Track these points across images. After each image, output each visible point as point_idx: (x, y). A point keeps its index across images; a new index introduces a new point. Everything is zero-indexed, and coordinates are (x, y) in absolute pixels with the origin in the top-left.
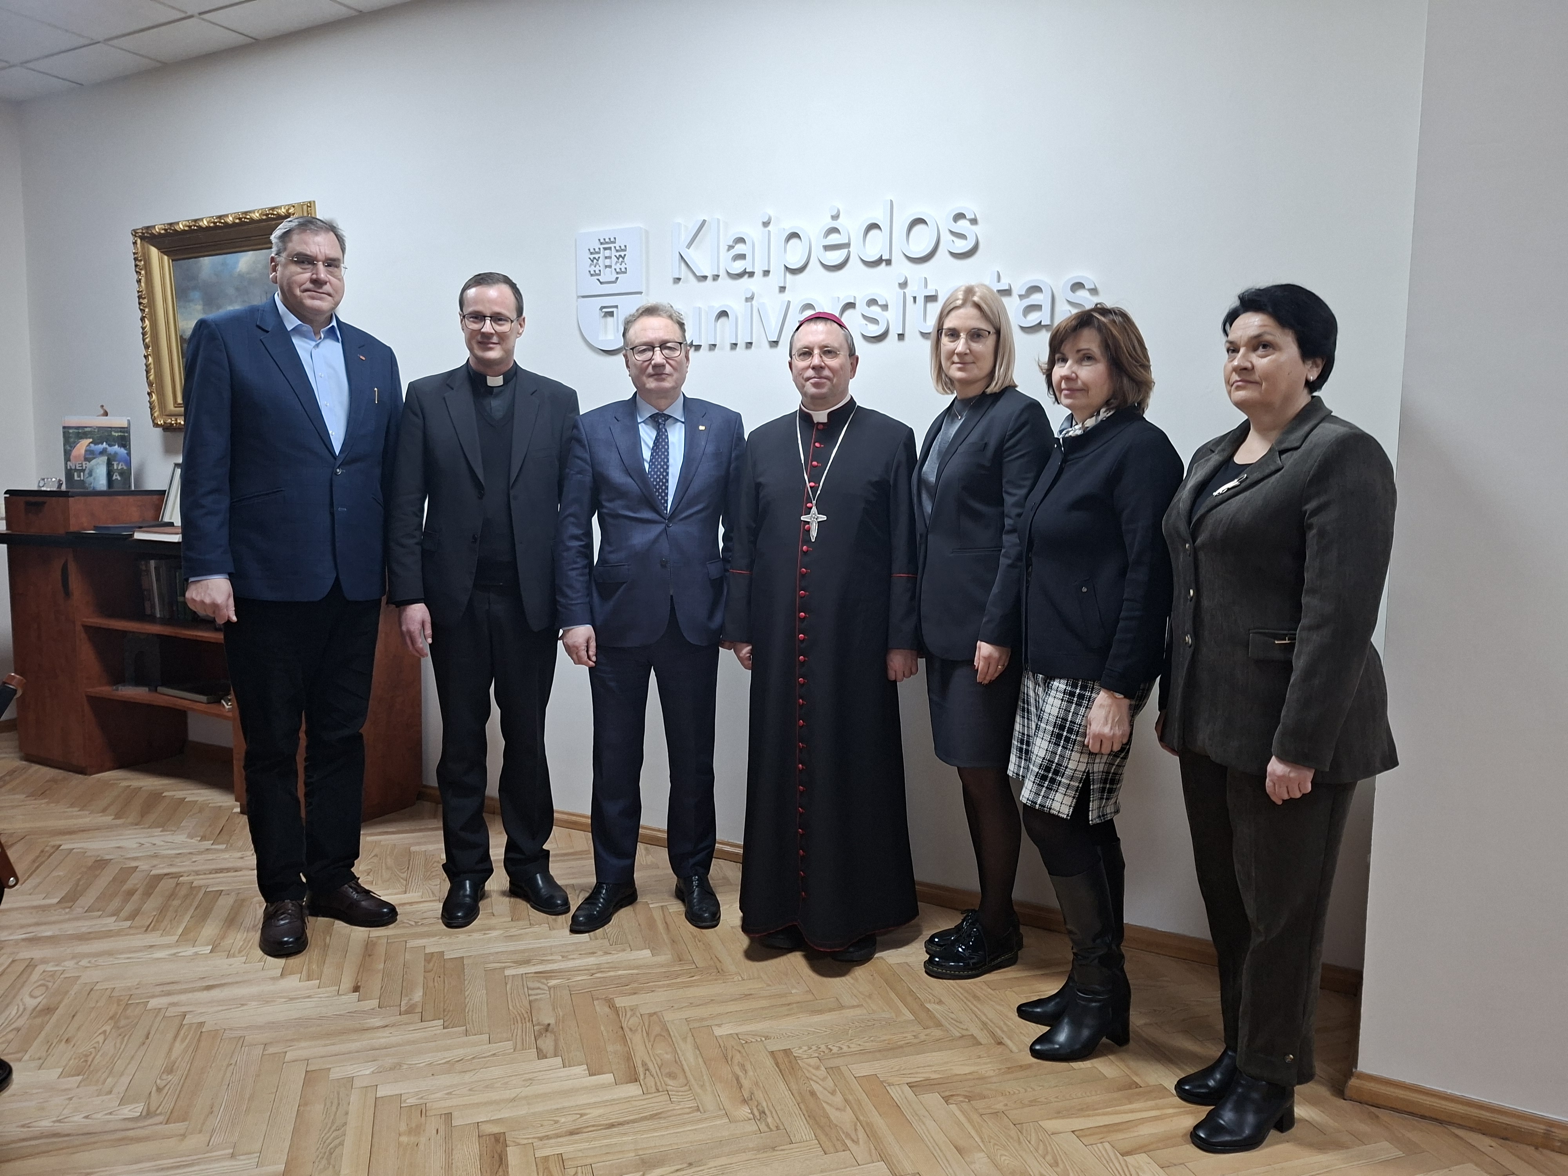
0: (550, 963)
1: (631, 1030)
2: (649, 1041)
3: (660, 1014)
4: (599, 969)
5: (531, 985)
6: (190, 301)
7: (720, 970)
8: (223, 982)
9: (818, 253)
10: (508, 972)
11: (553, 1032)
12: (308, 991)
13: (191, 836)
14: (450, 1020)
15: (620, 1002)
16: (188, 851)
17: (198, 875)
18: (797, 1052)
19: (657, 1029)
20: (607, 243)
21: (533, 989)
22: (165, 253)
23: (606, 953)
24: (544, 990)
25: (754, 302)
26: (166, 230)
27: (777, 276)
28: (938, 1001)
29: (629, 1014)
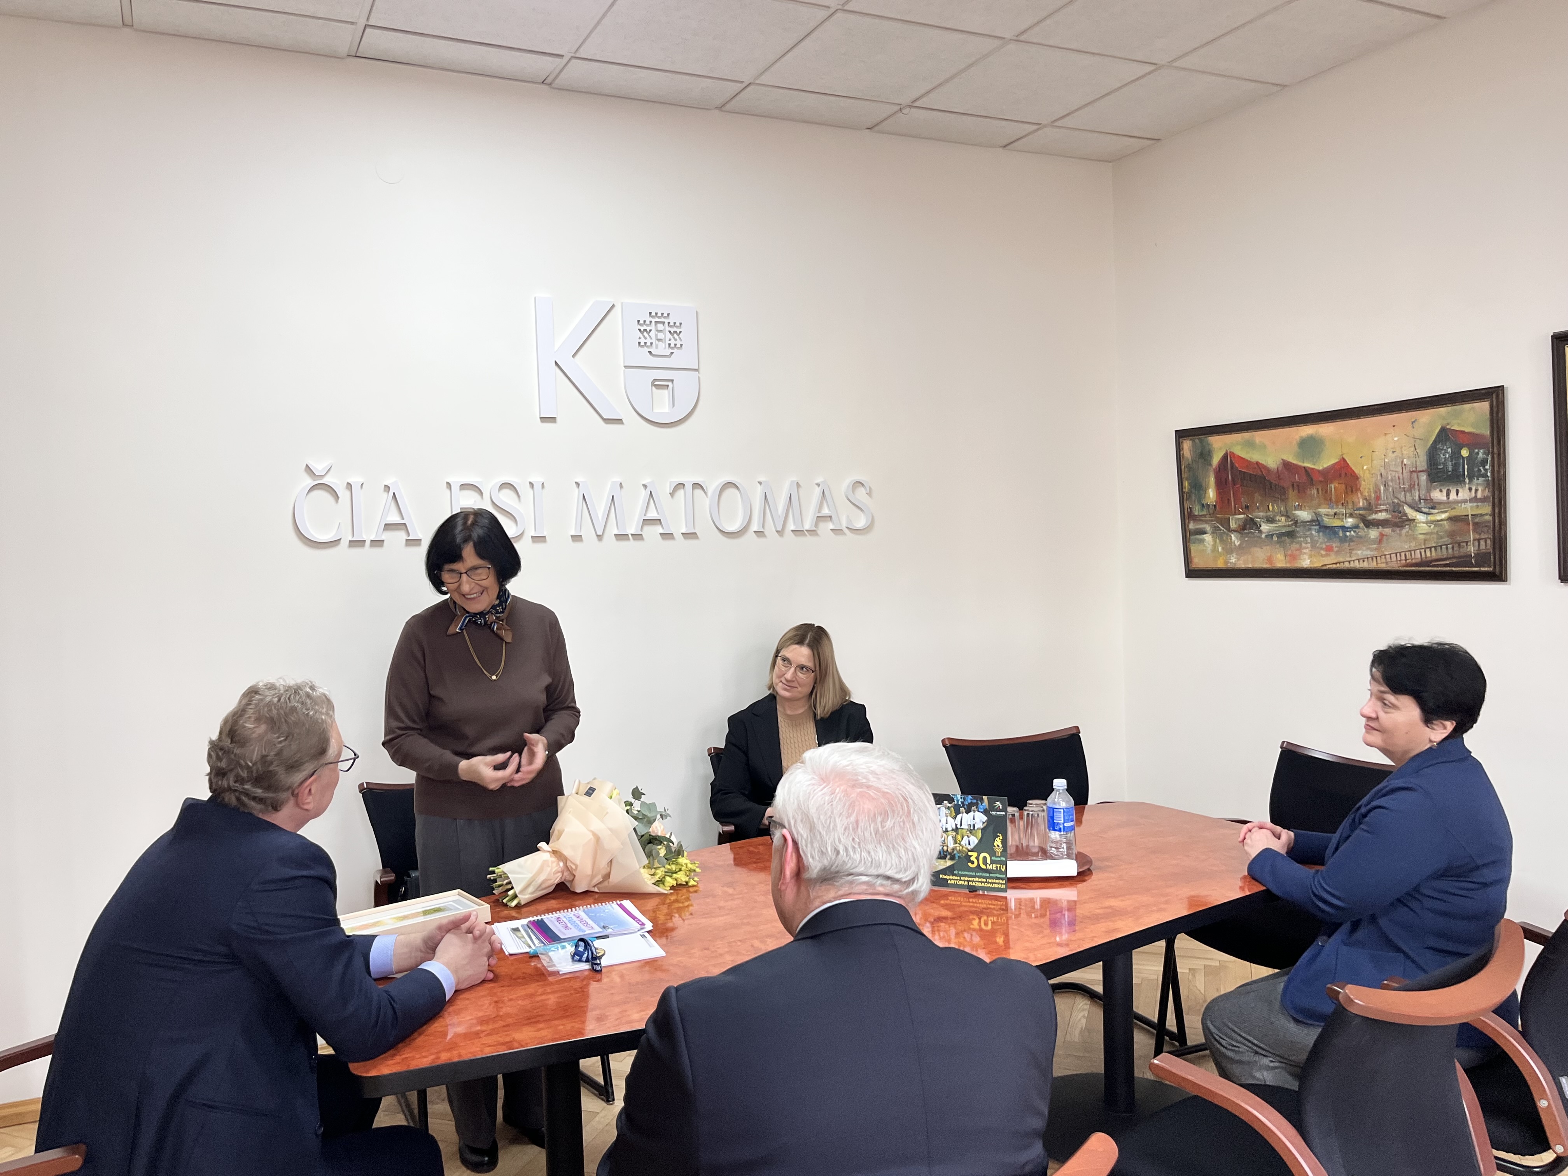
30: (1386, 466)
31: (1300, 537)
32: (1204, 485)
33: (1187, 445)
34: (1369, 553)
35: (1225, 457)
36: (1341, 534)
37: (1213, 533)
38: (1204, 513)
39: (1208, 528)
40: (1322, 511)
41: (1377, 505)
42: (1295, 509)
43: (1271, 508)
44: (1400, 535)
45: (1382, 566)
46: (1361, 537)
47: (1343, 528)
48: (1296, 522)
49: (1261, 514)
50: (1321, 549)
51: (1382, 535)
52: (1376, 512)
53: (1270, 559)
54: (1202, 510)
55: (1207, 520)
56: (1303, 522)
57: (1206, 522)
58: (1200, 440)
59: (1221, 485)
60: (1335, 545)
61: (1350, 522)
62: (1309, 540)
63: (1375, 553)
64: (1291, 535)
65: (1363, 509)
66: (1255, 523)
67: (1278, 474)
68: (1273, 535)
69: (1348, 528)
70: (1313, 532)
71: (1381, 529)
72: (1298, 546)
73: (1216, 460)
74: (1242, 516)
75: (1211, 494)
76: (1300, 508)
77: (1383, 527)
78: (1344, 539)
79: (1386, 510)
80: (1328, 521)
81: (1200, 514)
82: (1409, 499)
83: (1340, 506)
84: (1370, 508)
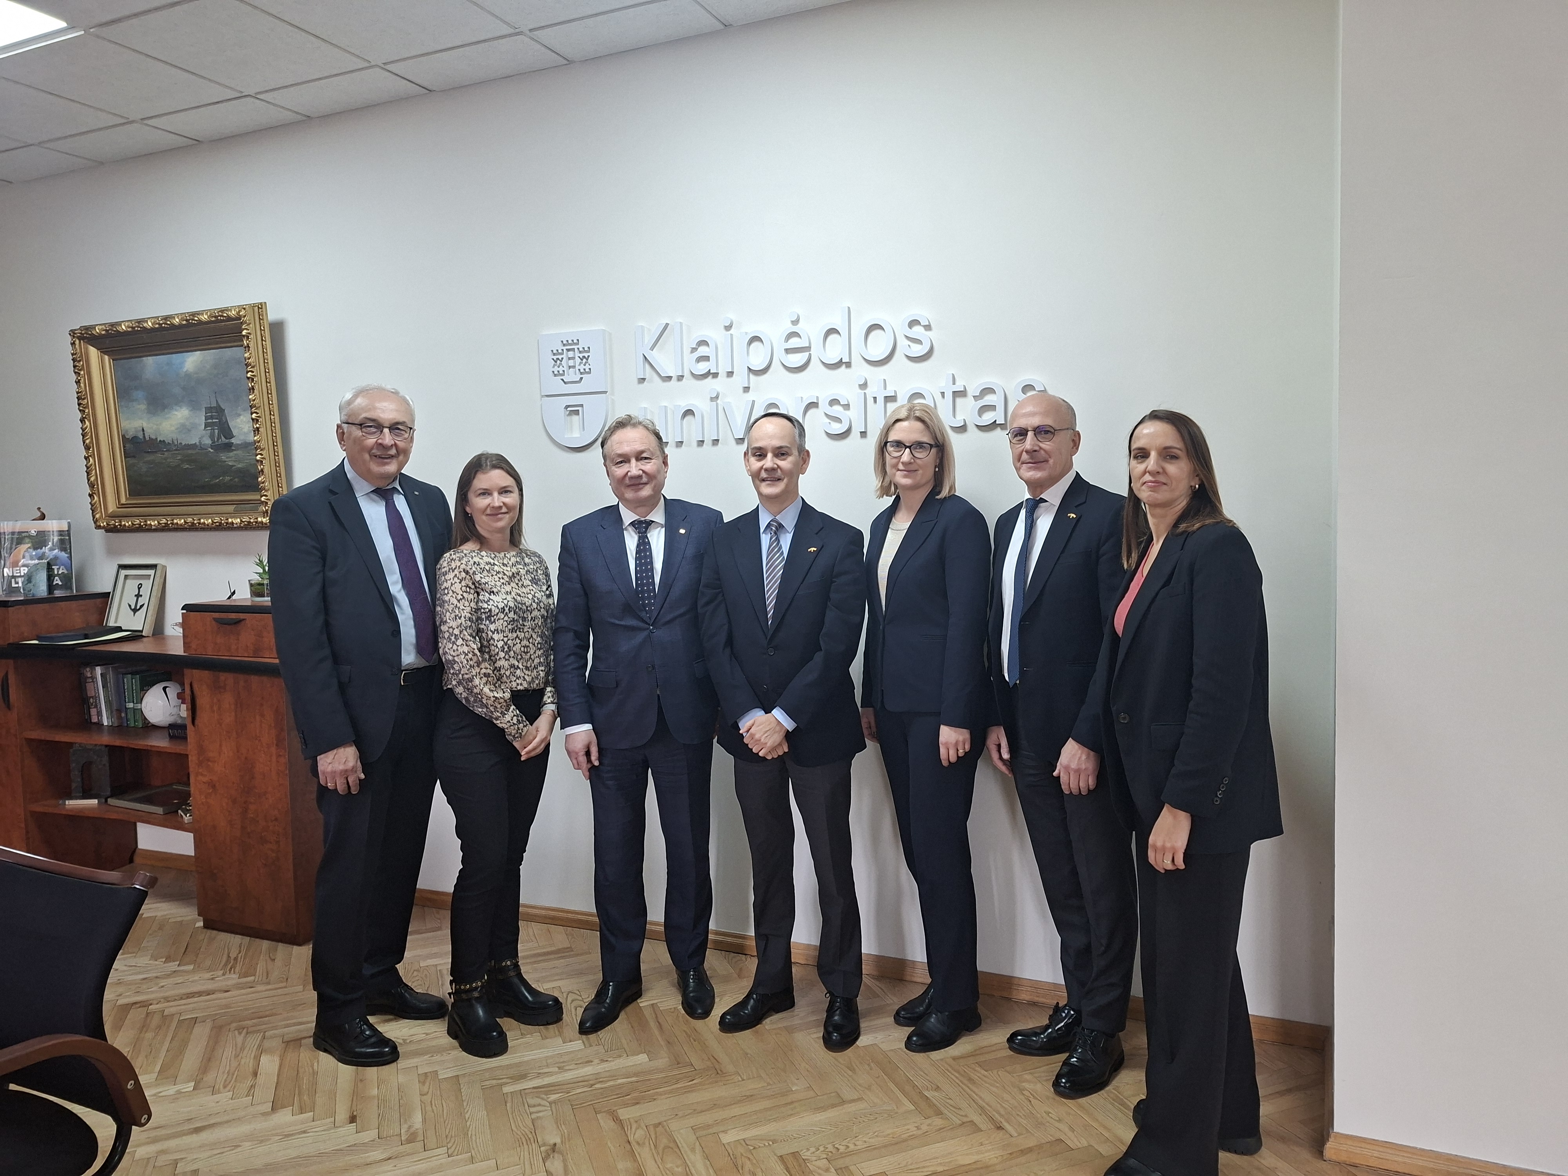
0: (547, 1076)
1: (638, 1143)
2: (658, 1153)
3: (665, 1123)
4: (598, 1078)
5: (531, 1101)
6: (133, 401)
7: (719, 1072)
8: (212, 1122)
9: (779, 354)
10: (507, 1089)
11: (560, 1153)
12: (303, 1126)
13: (154, 958)
14: (454, 1146)
15: (624, 1114)
16: (155, 975)
17: (168, 1001)
18: (806, 1155)
19: (664, 1141)
20: (570, 344)
21: (534, 1106)
22: (105, 353)
23: (603, 1061)
24: (545, 1106)
25: (718, 401)
26: (106, 330)
27: (741, 378)
28: (936, 1087)
29: (634, 1126)
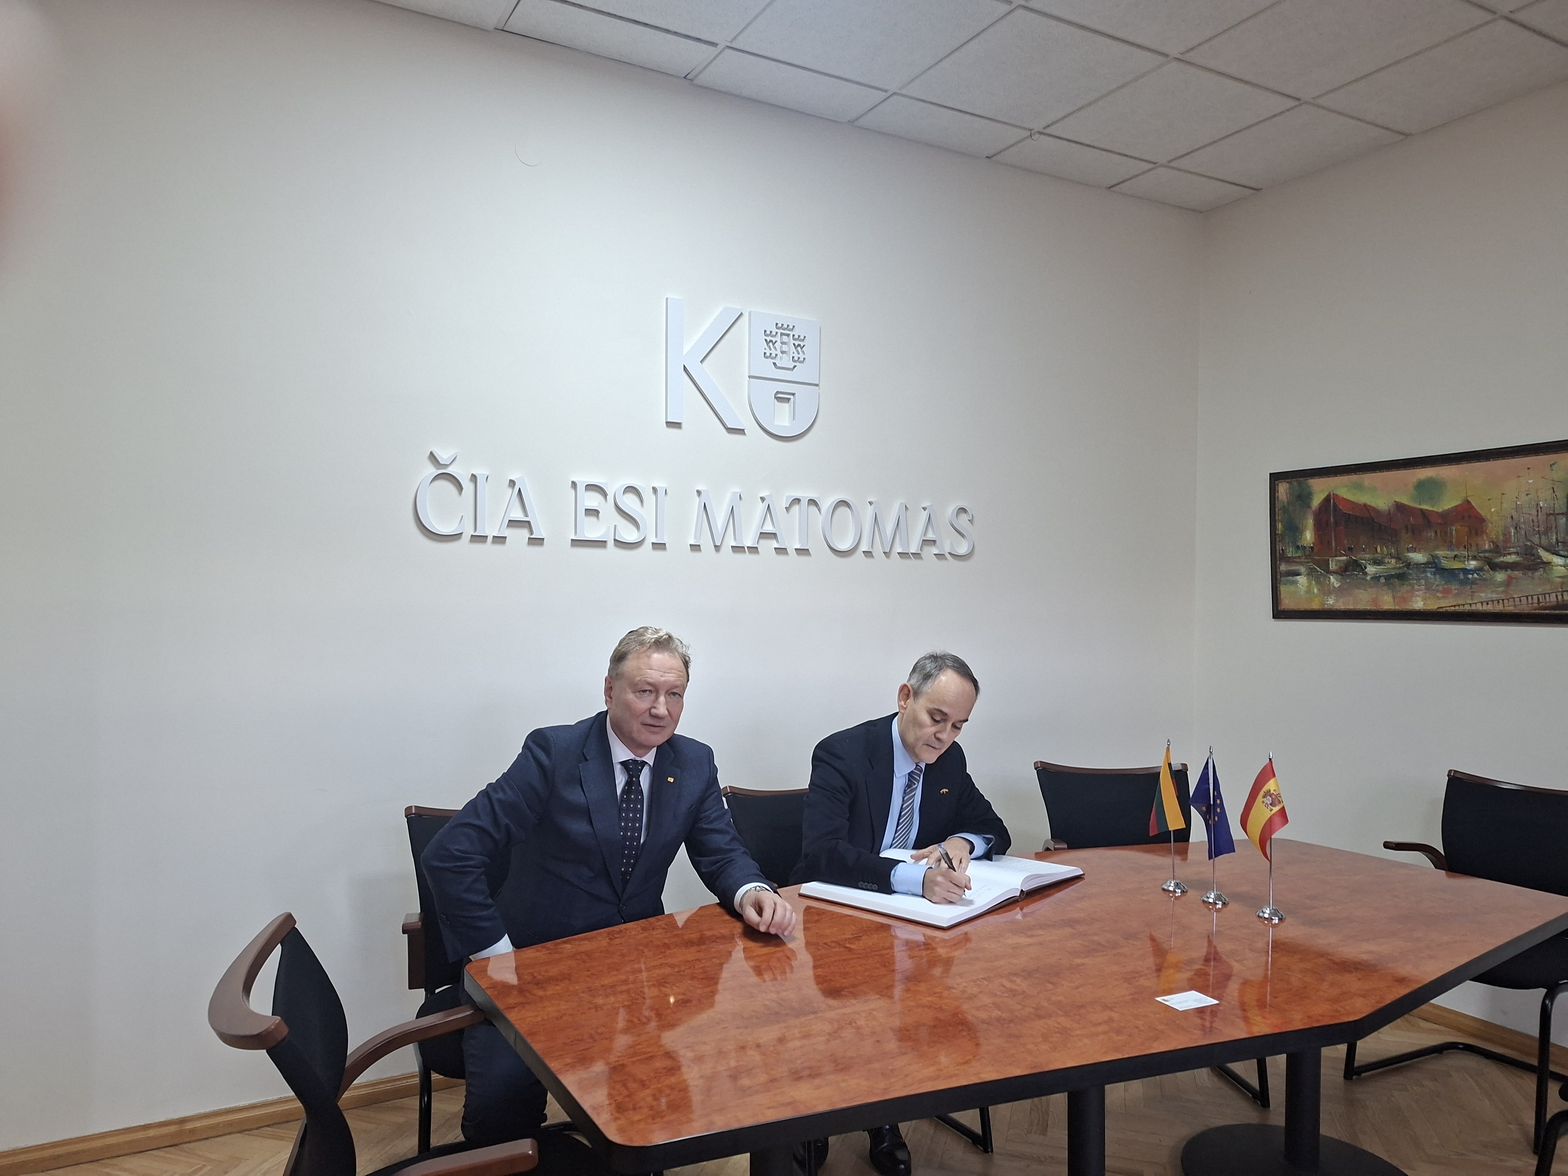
30: (1517, 508)
31: (1413, 579)
32: (1301, 526)
33: (1283, 488)
34: (1495, 596)
35: (1327, 499)
36: (1462, 576)
37: (1308, 574)
38: (1299, 554)
39: (1302, 569)
40: (1440, 553)
41: (1505, 548)
42: (1409, 550)
43: (1379, 550)
44: (1533, 578)
45: (1510, 608)
46: (1486, 580)
47: (1465, 571)
48: (1409, 564)
49: (1367, 556)
50: (1437, 591)
51: (1509, 577)
52: (1505, 555)
53: (1375, 601)
54: (1297, 552)
55: (1302, 562)
56: (1416, 564)
57: (1301, 564)
58: (1300, 484)
59: (1320, 526)
60: (1454, 587)
61: (1473, 564)
62: (1423, 582)
63: (1503, 596)
64: (1401, 577)
65: (1490, 551)
66: (1359, 565)
67: (1389, 515)
68: (1380, 577)
69: (1471, 570)
70: (1429, 575)
71: (1509, 572)
72: (1409, 588)
73: (1317, 501)
74: (1345, 558)
75: (1309, 536)
76: (1413, 550)
77: (1513, 570)
78: (1465, 582)
79: (1517, 553)
80: (1446, 564)
81: (1294, 555)
82: (1544, 541)
83: (1462, 548)
84: (1497, 550)
